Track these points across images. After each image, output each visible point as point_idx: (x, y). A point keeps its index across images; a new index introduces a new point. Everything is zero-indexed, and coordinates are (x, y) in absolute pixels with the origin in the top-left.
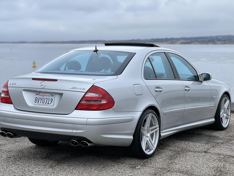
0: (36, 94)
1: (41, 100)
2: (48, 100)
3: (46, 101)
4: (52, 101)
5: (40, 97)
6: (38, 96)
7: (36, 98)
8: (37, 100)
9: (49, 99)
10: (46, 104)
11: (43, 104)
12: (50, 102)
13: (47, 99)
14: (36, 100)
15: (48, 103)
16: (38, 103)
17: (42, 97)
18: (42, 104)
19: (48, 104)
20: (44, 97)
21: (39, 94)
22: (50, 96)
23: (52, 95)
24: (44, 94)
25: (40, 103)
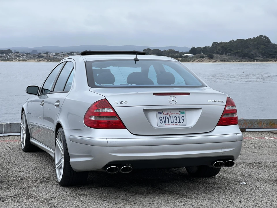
0: (159, 113)
1: (168, 119)
2: (178, 119)
3: (176, 120)
4: (184, 119)
5: (166, 116)
6: (162, 115)
7: (161, 118)
8: (163, 120)
9: (179, 117)
10: (177, 124)
11: (173, 124)
12: (181, 121)
13: (176, 118)
14: (160, 120)
15: (180, 122)
16: (165, 123)
17: (168, 116)
18: (171, 124)
19: (180, 124)
20: (172, 116)
21: (163, 112)
22: (180, 113)
23: (182, 112)
24: (170, 112)
25: (168, 124)
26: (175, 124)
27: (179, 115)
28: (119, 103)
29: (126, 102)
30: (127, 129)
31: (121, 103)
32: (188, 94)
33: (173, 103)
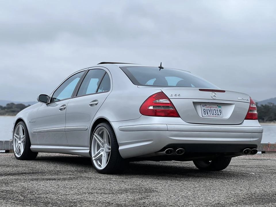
0: (203, 106)
1: (210, 111)
3: (215, 112)
4: (221, 112)
5: (208, 108)
6: (205, 108)
7: (204, 110)
8: (206, 112)
9: (217, 110)
11: (213, 115)
12: (219, 113)
13: (215, 110)
14: (204, 112)
16: (208, 114)
17: (209, 109)
18: (212, 115)
19: (218, 116)
20: (212, 109)
21: (205, 105)
22: (217, 107)
23: (219, 106)
24: (210, 105)
25: (210, 115)
26: (215, 115)
27: (217, 109)
28: (173, 95)
29: (179, 95)
30: (180, 117)
31: (176, 95)
32: (224, 91)
33: (214, 98)
